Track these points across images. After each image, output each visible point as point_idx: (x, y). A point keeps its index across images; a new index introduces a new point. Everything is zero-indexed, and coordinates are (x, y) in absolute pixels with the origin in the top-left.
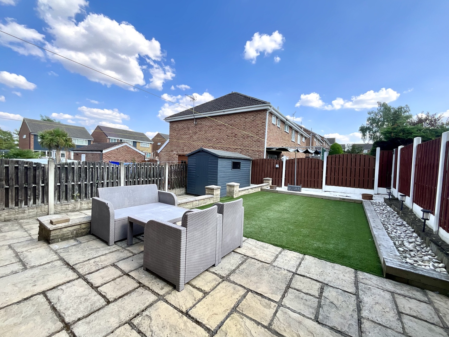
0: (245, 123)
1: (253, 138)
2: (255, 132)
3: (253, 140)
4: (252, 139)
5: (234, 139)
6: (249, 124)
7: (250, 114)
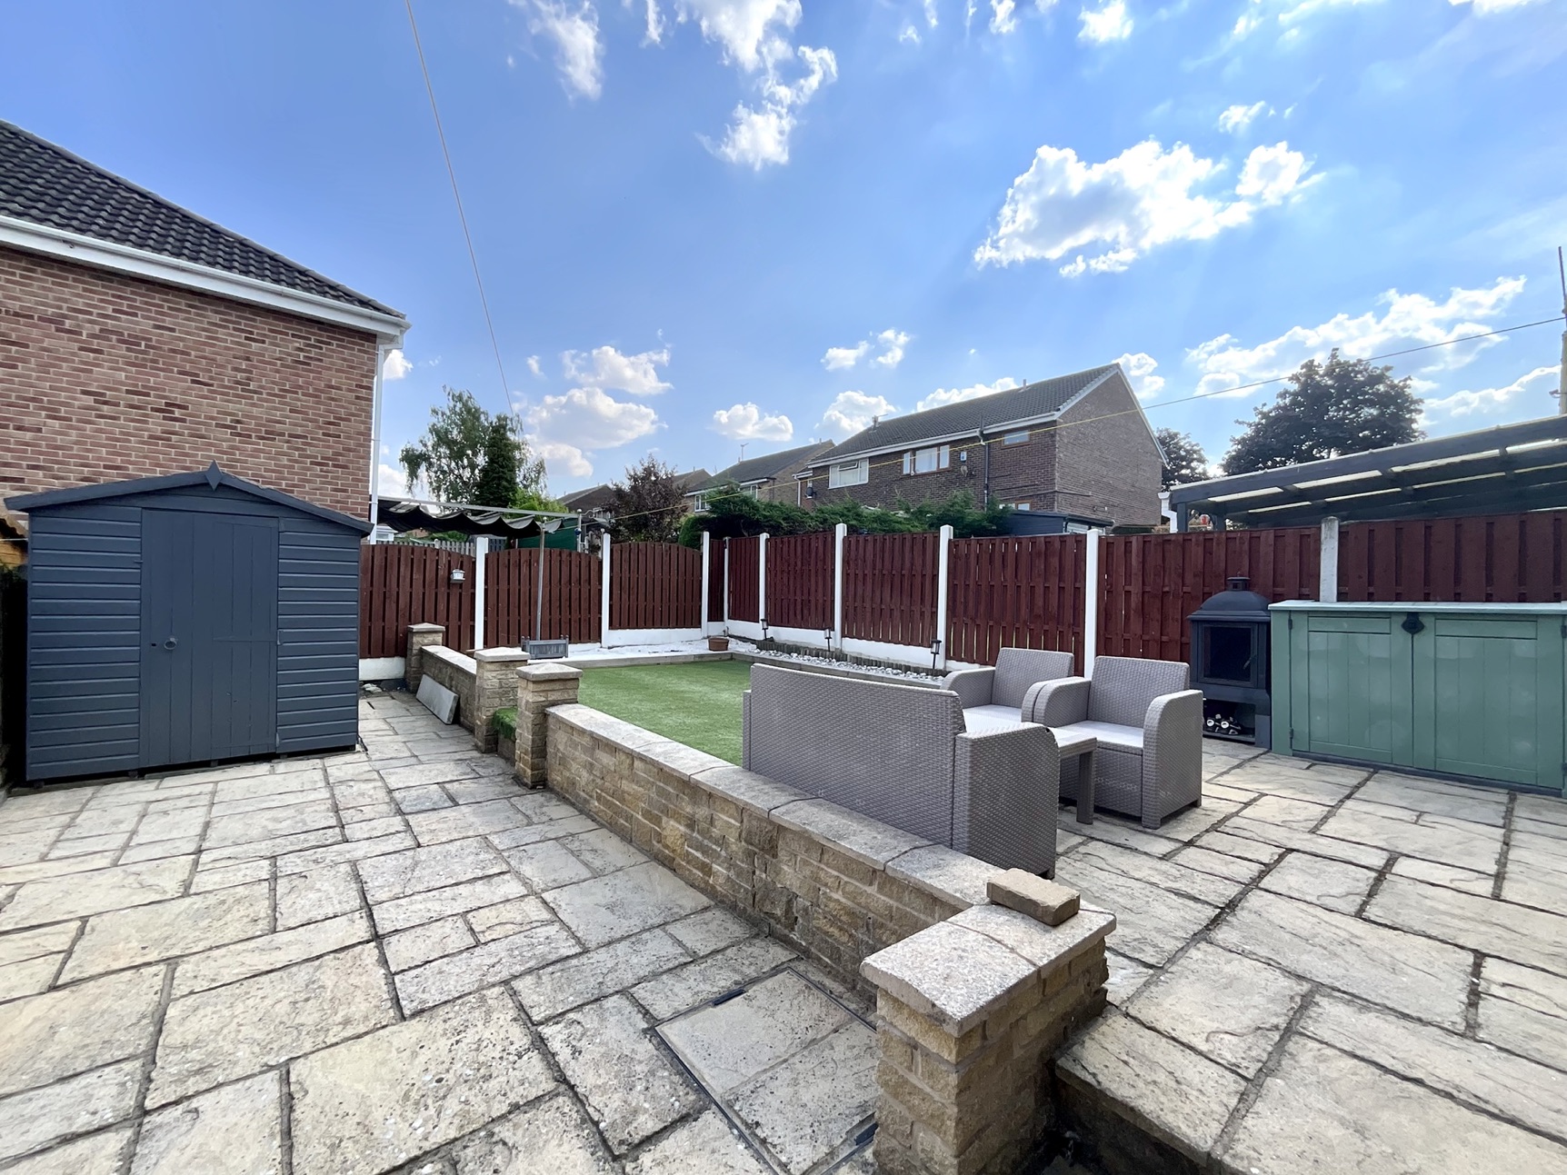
0: (248, 359)
1: (304, 444)
2: (316, 421)
3: (308, 457)
4: (297, 449)
5: (156, 424)
6: (277, 371)
7: (280, 326)
